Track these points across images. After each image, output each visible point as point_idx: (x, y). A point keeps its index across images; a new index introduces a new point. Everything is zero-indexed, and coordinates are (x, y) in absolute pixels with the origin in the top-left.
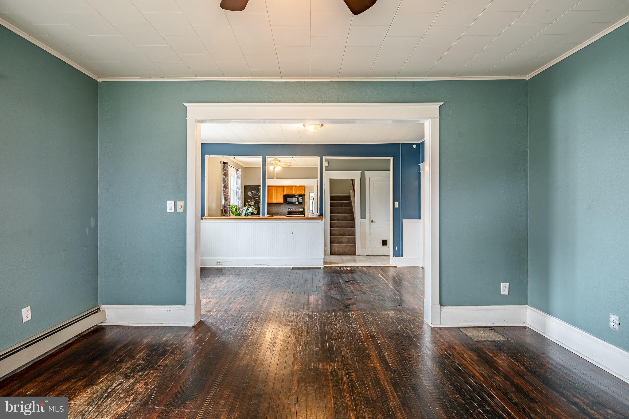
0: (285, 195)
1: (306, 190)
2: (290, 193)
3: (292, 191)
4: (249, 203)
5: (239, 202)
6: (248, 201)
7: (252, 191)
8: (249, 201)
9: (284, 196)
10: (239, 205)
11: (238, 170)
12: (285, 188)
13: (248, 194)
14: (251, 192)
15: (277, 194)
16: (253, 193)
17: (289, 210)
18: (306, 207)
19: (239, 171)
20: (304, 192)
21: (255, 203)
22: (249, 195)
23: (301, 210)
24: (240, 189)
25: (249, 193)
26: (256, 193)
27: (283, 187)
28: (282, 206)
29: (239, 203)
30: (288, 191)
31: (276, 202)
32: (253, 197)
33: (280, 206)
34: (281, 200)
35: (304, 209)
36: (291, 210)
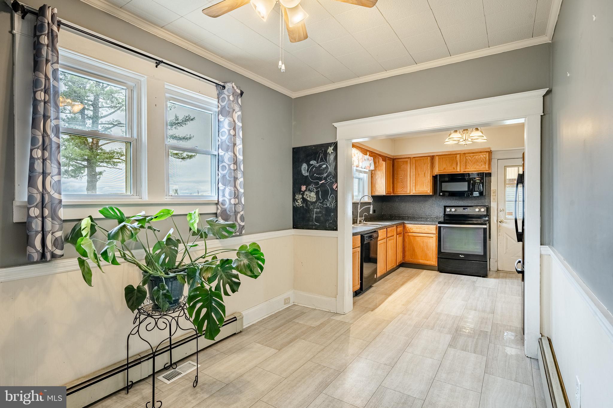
0: (437, 175)
1: (494, 162)
2: (450, 170)
3: (454, 166)
4: (303, 194)
5: (224, 191)
6: (300, 191)
7: (312, 162)
8: (303, 188)
9: (435, 178)
10: (224, 200)
11: (224, 87)
12: (437, 159)
13: (301, 171)
14: (309, 165)
15: (417, 175)
16: (313, 168)
17: (448, 210)
18: (493, 205)
19: (225, 91)
20: (487, 166)
21: (317, 193)
22: (303, 172)
23: (480, 211)
24: (227, 150)
25: (304, 166)
26: (320, 166)
27: (432, 158)
28: (431, 201)
29: (224, 196)
30: (444, 166)
31: (413, 192)
32: (312, 176)
33: (427, 201)
34: (426, 188)
35: (488, 209)
36: (453, 210)
